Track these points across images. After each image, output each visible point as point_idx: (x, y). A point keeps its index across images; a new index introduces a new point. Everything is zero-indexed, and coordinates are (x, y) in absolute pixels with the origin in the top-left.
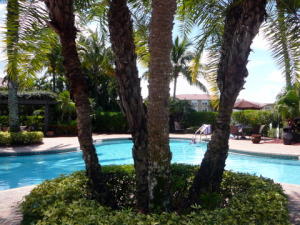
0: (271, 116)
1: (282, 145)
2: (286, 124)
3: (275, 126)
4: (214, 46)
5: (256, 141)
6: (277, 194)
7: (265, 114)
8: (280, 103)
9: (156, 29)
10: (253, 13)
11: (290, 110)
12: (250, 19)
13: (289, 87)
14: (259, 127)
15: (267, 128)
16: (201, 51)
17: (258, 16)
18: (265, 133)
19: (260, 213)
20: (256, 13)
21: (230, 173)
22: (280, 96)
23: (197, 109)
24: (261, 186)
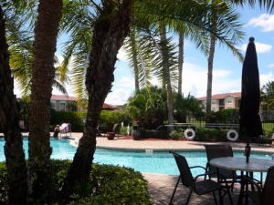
0: (123, 116)
1: (132, 141)
2: (135, 123)
3: (126, 125)
4: (81, 53)
5: (111, 138)
6: (139, 180)
7: (118, 114)
8: (130, 105)
9: (42, 33)
10: (119, 28)
11: (138, 112)
12: (117, 33)
13: (138, 92)
14: (113, 125)
15: (119, 126)
16: (70, 55)
17: (123, 32)
18: (118, 130)
19: (129, 196)
20: (122, 29)
21: (97, 165)
22: (130, 99)
23: (55, 108)
24: (125, 175)
